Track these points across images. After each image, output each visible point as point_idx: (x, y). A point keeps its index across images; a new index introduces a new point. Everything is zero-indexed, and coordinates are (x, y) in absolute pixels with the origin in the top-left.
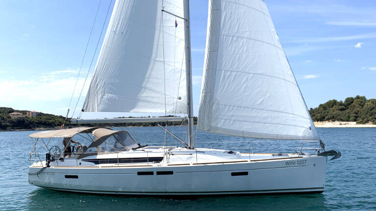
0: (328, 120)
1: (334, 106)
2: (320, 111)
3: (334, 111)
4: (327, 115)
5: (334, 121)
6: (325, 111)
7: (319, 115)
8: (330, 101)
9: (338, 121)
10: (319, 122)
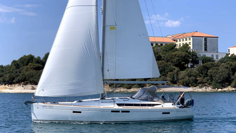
0: (19, 82)
1: (29, 64)
2: (11, 70)
3: (27, 71)
4: (17, 76)
5: (26, 84)
6: (18, 70)
7: (8, 75)
8: (25, 56)
9: (31, 84)
10: (7, 86)
